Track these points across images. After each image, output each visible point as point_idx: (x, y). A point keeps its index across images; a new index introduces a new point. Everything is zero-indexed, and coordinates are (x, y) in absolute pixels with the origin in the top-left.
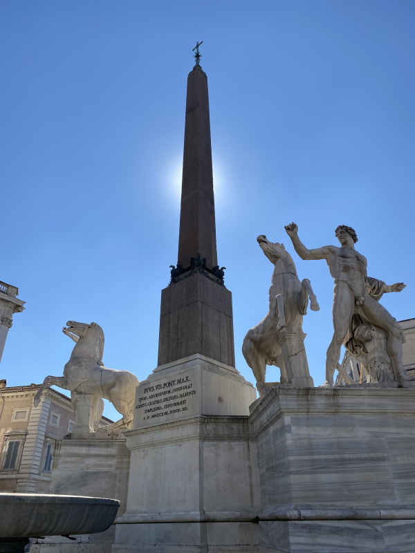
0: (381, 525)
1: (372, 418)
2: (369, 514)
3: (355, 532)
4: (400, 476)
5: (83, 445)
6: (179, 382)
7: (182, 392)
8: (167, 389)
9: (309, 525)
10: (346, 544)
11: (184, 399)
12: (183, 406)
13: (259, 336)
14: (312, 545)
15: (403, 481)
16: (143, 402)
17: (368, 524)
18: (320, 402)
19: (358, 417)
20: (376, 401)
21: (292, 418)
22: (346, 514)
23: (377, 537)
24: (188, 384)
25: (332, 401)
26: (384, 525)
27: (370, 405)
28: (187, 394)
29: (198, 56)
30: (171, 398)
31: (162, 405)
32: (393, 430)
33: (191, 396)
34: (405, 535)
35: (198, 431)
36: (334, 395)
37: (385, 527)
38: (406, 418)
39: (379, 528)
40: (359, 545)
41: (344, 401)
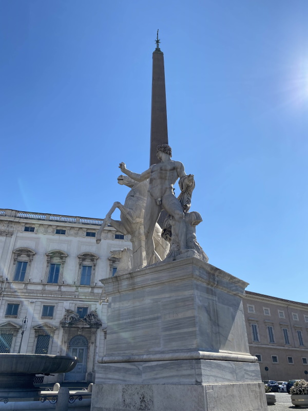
0: (142, 365)
1: (156, 289)
2: (137, 358)
3: (126, 370)
4: (166, 329)
9: (105, 366)
10: (121, 378)
14: (105, 379)
15: (168, 333)
17: (135, 365)
18: (125, 283)
19: (148, 289)
20: (156, 276)
22: (125, 359)
23: (139, 374)
25: (131, 282)
26: (144, 366)
27: (152, 280)
29: (158, 42)
32: (167, 295)
34: (155, 372)
36: (132, 277)
37: (144, 367)
38: (177, 284)
39: (141, 368)
40: (128, 379)
41: (138, 279)
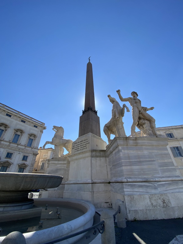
0: (156, 184)
1: (149, 147)
2: (152, 180)
3: (147, 187)
4: (160, 166)
5: (57, 161)
6: (85, 140)
7: (85, 143)
8: (81, 143)
9: (131, 184)
10: (145, 191)
11: (86, 145)
12: (86, 147)
13: (109, 125)
14: (133, 192)
15: (162, 168)
16: (74, 147)
17: (152, 184)
18: (131, 142)
19: (144, 147)
20: (149, 142)
21: (122, 147)
22: (144, 180)
23: (156, 188)
24: (87, 141)
25: (135, 142)
26: (157, 184)
27: (147, 143)
28: (87, 144)
29: (89, 60)
30: (82, 145)
31: (80, 147)
32: (156, 151)
33: (88, 144)
34: (165, 187)
35: (90, 154)
36: (135, 140)
37: (158, 185)
38: (160, 147)
39: (156, 185)
40: (150, 191)
41: (139, 141)
